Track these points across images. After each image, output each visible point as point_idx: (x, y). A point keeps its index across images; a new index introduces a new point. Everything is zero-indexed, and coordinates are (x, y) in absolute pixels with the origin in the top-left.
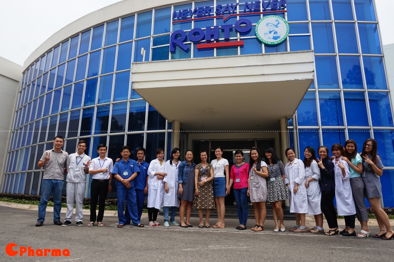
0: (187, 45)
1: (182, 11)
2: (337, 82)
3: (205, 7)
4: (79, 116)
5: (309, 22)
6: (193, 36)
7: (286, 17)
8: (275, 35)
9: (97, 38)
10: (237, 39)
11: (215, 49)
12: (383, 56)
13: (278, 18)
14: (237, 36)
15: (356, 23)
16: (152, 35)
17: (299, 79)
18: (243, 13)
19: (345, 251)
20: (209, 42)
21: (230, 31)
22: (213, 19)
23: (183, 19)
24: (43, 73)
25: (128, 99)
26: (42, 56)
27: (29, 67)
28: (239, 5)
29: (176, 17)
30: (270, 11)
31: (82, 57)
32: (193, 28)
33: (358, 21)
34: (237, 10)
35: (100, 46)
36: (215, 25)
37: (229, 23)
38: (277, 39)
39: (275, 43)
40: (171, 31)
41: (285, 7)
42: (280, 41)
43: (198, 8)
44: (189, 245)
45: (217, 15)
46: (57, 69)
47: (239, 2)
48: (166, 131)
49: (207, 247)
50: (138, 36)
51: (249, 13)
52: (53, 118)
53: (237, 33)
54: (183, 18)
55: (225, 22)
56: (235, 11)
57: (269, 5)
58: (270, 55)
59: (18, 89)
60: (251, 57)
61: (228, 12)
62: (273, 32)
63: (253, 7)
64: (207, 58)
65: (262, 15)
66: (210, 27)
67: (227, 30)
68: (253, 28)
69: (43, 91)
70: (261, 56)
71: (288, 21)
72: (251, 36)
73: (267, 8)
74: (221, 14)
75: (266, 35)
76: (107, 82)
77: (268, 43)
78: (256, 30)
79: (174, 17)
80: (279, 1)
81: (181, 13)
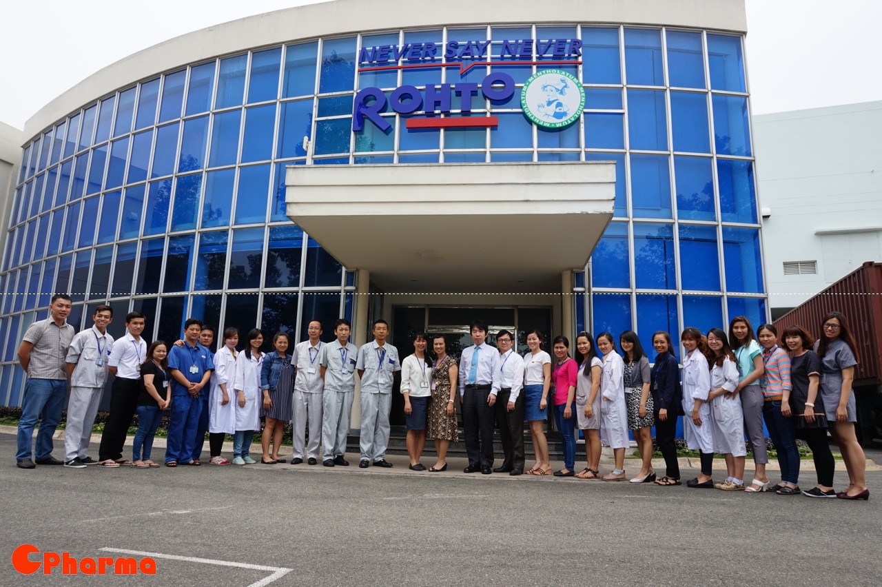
0: (386, 119)
1: (378, 48)
2: (669, 207)
3: (425, 44)
4: (163, 250)
5: (623, 88)
6: (400, 101)
7: (581, 75)
8: (558, 108)
9: (198, 90)
10: (485, 113)
11: (442, 131)
12: (754, 160)
13: (565, 75)
14: (485, 107)
15: (710, 94)
16: (316, 93)
17: (590, 212)
18: (499, 61)
20: (430, 114)
21: (472, 95)
22: (441, 69)
23: (380, 65)
24: (76, 152)
25: (267, 221)
26: (73, 115)
28: (492, 45)
29: (366, 59)
30: (551, 60)
31: (167, 131)
32: (399, 85)
33: (714, 91)
34: (486, 54)
35: (206, 108)
36: (443, 82)
37: (470, 79)
38: (562, 118)
39: (557, 126)
40: (355, 88)
41: (580, 55)
42: (567, 121)
43: (410, 45)
46: (109, 147)
47: (493, 39)
48: (342, 288)
49: (422, 496)
50: (286, 94)
51: (510, 61)
52: (103, 252)
53: (485, 100)
54: (381, 63)
55: (462, 76)
56: (483, 56)
57: (549, 47)
58: (541, 167)
59: (10, 181)
60: (506, 167)
61: (469, 57)
62: (555, 103)
63: (519, 49)
65: (534, 68)
66: (434, 85)
67: (466, 93)
68: (516, 90)
69: (76, 193)
71: (584, 83)
72: (512, 108)
73: (544, 54)
74: (456, 59)
75: (541, 109)
76: (220, 183)
77: (545, 125)
78: (523, 96)
79: (362, 58)
80: (568, 41)
81: (376, 51)
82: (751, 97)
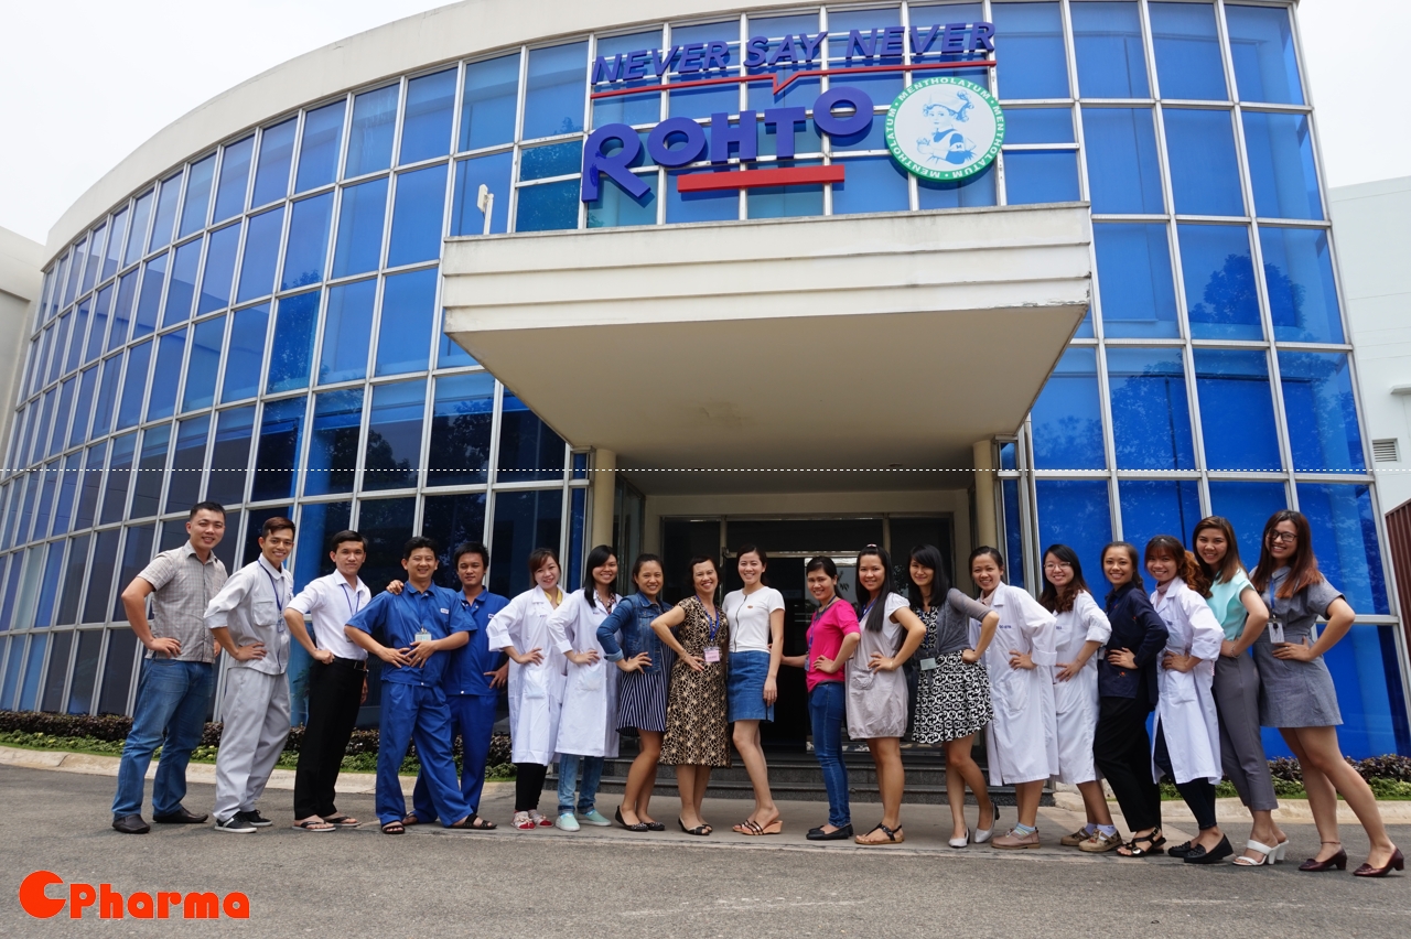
0: (642, 179)
1: (625, 56)
2: (1173, 317)
3: (709, 44)
4: (251, 427)
5: (1073, 104)
6: (666, 146)
7: (994, 85)
8: (955, 145)
9: (319, 149)
10: (821, 160)
11: (743, 194)
12: (1330, 227)
13: (966, 86)
14: (820, 149)
15: (1238, 109)
16: (516, 140)
17: (1040, 304)
18: (843, 68)
19: (1198, 913)
20: (721, 166)
21: (795, 130)
22: (738, 88)
23: (628, 86)
24: (120, 269)
25: (430, 368)
26: (117, 210)
27: (66, 248)
28: (830, 41)
29: (605, 77)
30: (937, 62)
31: (264, 217)
32: (663, 117)
33: (1244, 104)
34: (820, 57)
35: (330, 177)
37: (791, 101)
38: (962, 162)
39: (955, 176)
40: (586, 129)
41: (991, 51)
42: (972, 167)
43: (681, 48)
44: (644, 897)
45: (749, 72)
46: (170, 257)
47: (830, 30)
48: (565, 484)
49: (711, 904)
50: (466, 143)
52: (155, 435)
53: (821, 137)
54: (631, 83)
55: (777, 97)
56: (813, 61)
57: (933, 39)
58: (938, 218)
59: (24, 328)
60: (869, 221)
61: (790, 63)
62: (949, 136)
63: (879, 47)
64: (715, 224)
65: (908, 76)
66: (727, 115)
67: (784, 127)
68: (876, 119)
69: (117, 338)
70: (904, 220)
71: (1000, 98)
72: (869, 149)
73: (926, 50)
74: (765, 69)
75: (924, 147)
76: (352, 306)
77: (932, 175)
78: (890, 127)
79: (598, 75)
80: (967, 26)
81: (621, 64)
82: (1316, 113)
